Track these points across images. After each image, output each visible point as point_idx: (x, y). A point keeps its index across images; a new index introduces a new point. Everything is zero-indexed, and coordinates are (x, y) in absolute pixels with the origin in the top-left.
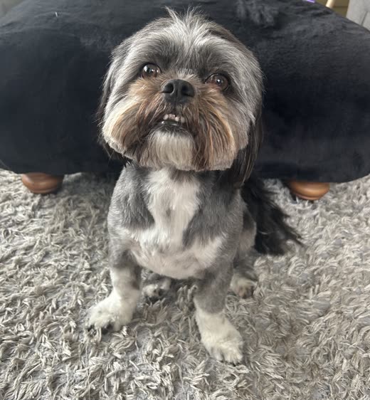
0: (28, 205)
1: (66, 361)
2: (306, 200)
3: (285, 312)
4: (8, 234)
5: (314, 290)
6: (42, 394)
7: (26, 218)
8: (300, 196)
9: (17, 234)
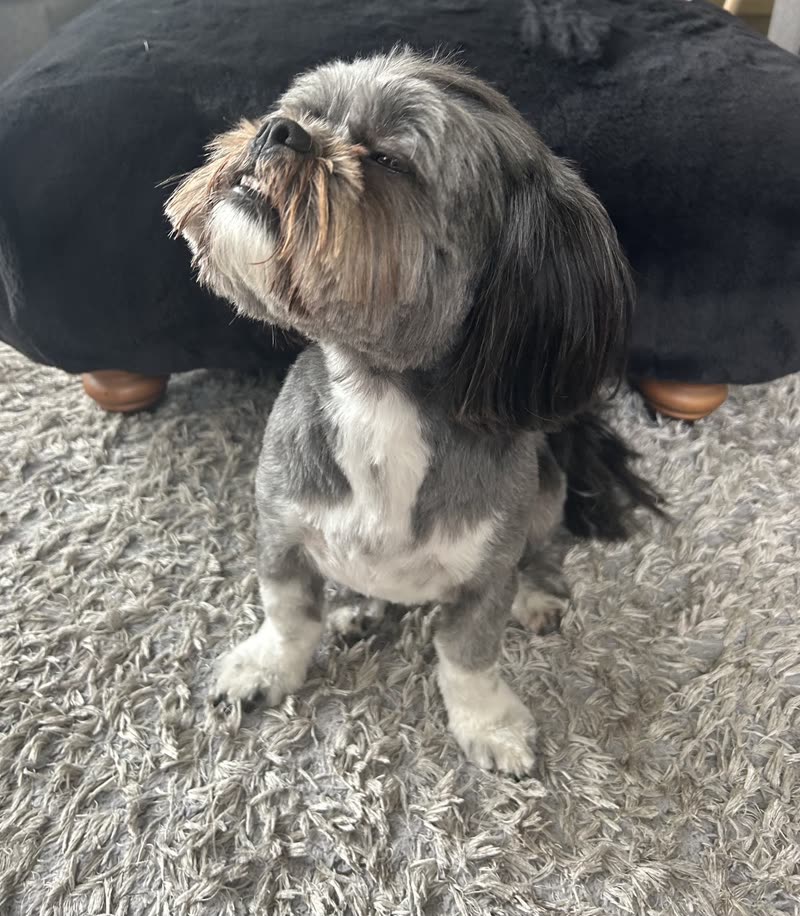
0: (95, 435)
1: (168, 770)
3: (626, 664)
4: (53, 498)
5: (688, 617)
6: (117, 839)
7: (90, 463)
8: (665, 411)
9: (72, 498)
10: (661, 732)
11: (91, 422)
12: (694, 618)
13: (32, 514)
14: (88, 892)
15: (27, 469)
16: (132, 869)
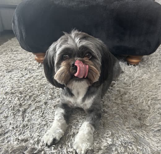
0: (37, 66)
1: (50, 100)
2: (132, 64)
3: (122, 90)
4: (30, 72)
5: (132, 85)
6: (42, 106)
7: (36, 69)
8: (130, 63)
9: (33, 72)
10: (127, 96)
11: (36, 64)
12: (133, 85)
13: (27, 74)
14: (37, 111)
15: (26, 69)
16: (44, 109)
